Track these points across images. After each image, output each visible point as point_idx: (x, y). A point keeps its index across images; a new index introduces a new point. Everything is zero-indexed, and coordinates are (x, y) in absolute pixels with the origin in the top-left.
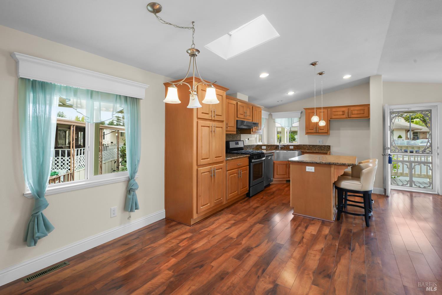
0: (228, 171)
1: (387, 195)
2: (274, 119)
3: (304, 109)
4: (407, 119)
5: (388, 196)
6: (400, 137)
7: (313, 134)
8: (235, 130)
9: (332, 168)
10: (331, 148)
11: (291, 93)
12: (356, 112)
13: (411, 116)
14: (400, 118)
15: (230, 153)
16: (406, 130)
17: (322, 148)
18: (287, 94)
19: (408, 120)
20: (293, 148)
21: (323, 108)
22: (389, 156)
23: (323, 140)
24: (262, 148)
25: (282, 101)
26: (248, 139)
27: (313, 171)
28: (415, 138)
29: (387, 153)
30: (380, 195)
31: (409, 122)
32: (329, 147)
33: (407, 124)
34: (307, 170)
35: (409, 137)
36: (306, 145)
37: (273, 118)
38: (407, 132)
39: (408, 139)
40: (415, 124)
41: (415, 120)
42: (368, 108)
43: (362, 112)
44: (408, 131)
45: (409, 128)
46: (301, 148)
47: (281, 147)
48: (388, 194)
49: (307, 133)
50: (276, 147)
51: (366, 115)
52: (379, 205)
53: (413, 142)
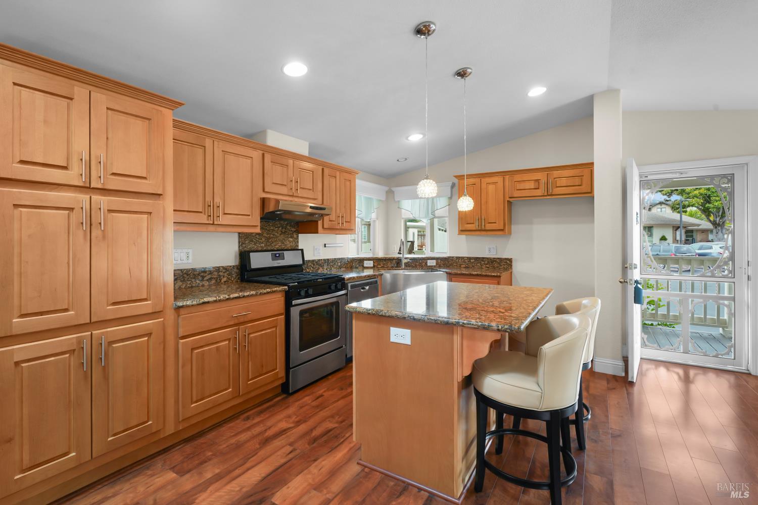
0: (183, 337)
1: (630, 379)
2: (399, 201)
3: (456, 177)
4: (674, 208)
5: (633, 382)
6: (663, 239)
7: (473, 233)
8: (258, 222)
10: (514, 264)
11: (415, 138)
12: (564, 182)
13: (682, 202)
14: (663, 206)
15: (249, 281)
16: (673, 227)
17: (496, 265)
19: (677, 209)
20: (435, 264)
22: (637, 286)
23: (496, 247)
24: (365, 265)
25: (406, 159)
26: (325, 245)
27: (407, 340)
28: (688, 240)
29: (629, 277)
30: (615, 377)
31: (679, 212)
32: (507, 264)
33: (676, 216)
35: (678, 238)
36: (463, 258)
37: (396, 200)
38: (676, 230)
39: (678, 242)
40: (689, 216)
41: (689, 209)
42: (591, 171)
43: (577, 181)
44: (676, 228)
45: (679, 223)
46: (451, 265)
47: (405, 264)
48: (633, 377)
49: (462, 231)
50: (396, 263)
51: (585, 188)
52: (607, 416)
53: (685, 247)
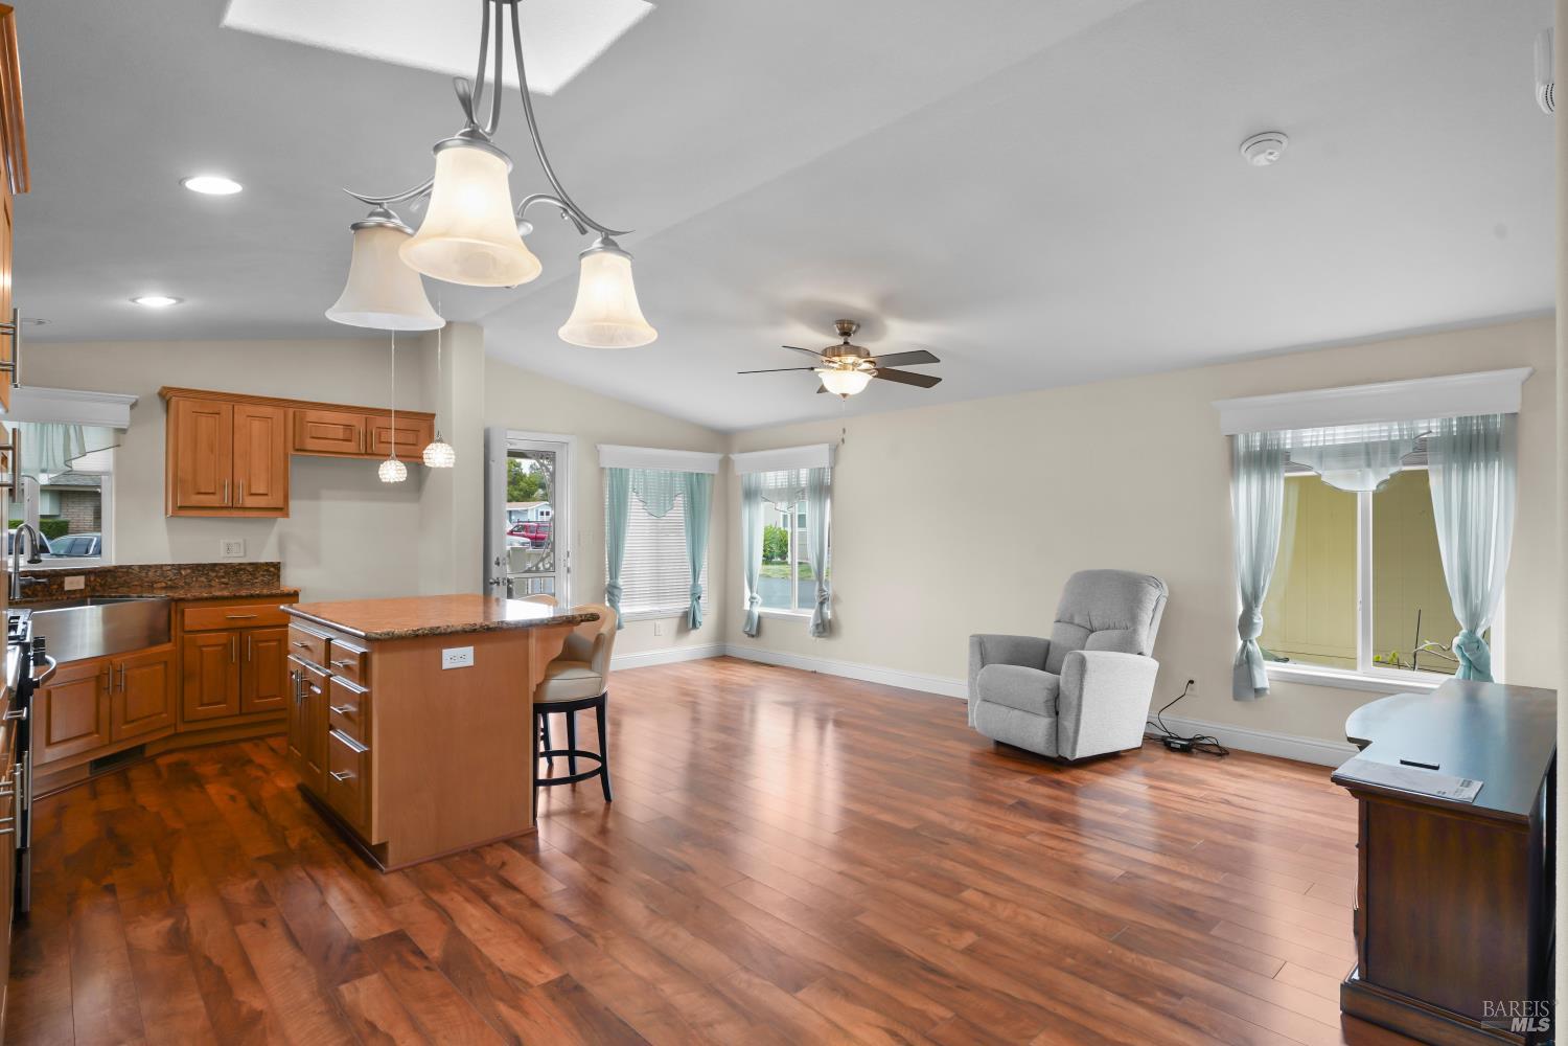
9: (530, 641)
10: (284, 573)
12: (391, 435)
17: (244, 578)
18: (134, 300)
20: (82, 587)
21: (396, 412)
23: (245, 541)
27: (470, 662)
32: (274, 570)
34: (446, 665)
42: (430, 426)
43: (411, 437)
46: (125, 584)
